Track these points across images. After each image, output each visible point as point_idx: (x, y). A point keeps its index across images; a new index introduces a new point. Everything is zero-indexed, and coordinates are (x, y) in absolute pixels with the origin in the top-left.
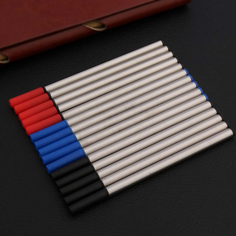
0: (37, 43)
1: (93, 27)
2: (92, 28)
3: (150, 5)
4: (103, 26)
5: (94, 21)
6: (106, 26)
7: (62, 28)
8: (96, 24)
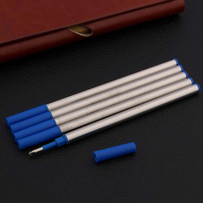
2: (77, 33)
4: (89, 31)
5: (79, 25)
6: (92, 32)
7: (45, 31)
8: (82, 29)
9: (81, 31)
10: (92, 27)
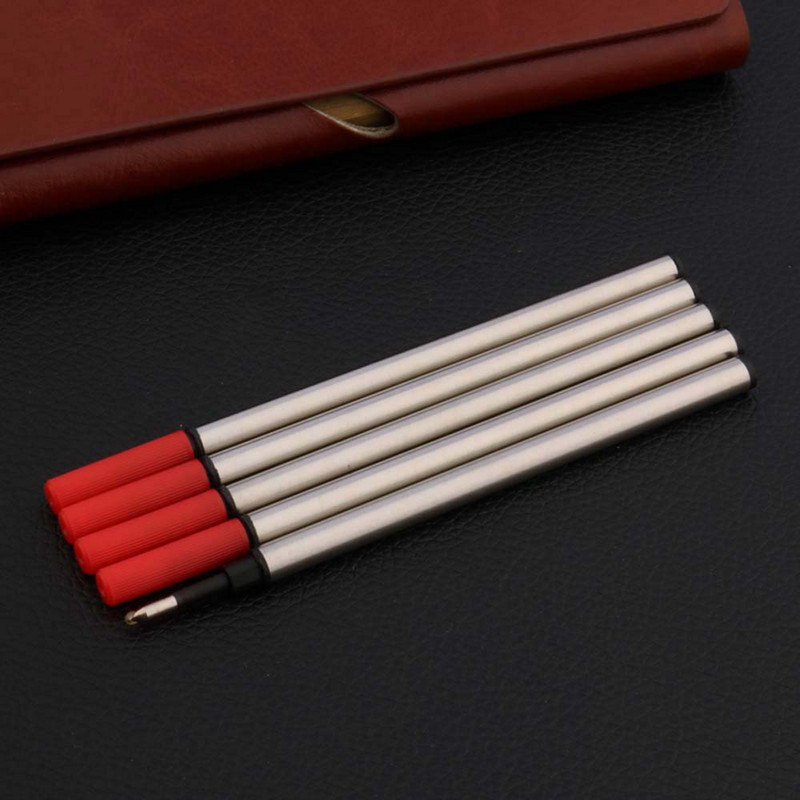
0: (115, 159)
1: (347, 119)
2: (339, 122)
3: (581, 55)
4: (386, 118)
5: (350, 94)
6: (396, 122)
7: (221, 110)
8: (360, 110)
9: (356, 115)
10: (397, 103)
